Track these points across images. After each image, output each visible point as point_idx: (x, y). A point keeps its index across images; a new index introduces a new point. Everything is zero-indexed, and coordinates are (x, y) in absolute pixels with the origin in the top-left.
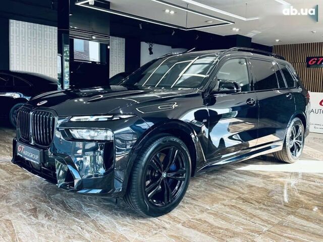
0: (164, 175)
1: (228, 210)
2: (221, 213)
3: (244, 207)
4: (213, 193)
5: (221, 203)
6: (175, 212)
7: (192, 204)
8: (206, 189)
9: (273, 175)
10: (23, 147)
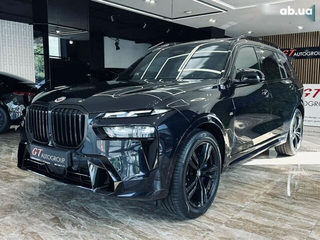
0: (199, 173)
1: (262, 207)
2: (258, 211)
3: (276, 203)
4: (236, 191)
5: (251, 200)
6: (210, 213)
7: (221, 203)
8: (226, 186)
9: (283, 169)
10: (41, 150)
